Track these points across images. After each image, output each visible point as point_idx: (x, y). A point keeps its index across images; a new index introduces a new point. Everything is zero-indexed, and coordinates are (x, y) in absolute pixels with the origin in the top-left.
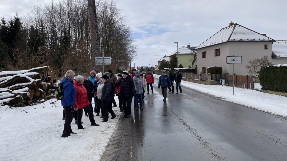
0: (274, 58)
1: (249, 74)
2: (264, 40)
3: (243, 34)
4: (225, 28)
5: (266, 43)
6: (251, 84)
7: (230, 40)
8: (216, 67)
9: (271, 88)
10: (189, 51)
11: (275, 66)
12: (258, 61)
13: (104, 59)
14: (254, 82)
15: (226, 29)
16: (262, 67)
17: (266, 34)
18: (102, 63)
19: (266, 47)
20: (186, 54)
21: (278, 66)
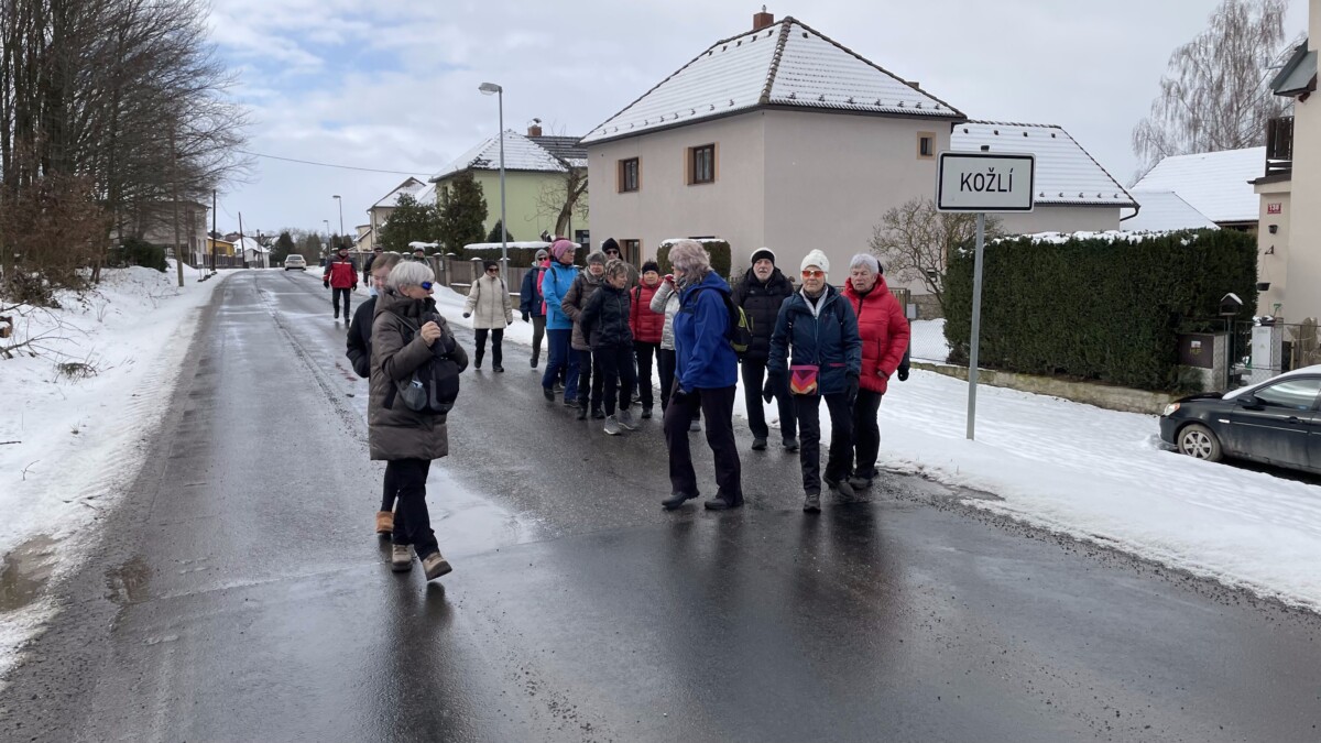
4: (734, 39)
5: (926, 128)
15: (739, 43)
16: (952, 246)
17: (917, 84)
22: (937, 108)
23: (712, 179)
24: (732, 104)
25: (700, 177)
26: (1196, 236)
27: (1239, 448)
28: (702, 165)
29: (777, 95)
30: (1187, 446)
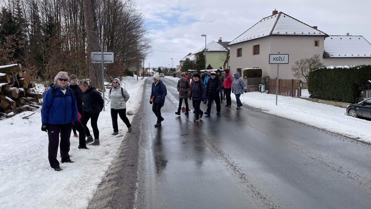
0: (325, 58)
1: (295, 78)
2: (314, 34)
3: (289, 26)
4: (267, 17)
5: (316, 39)
6: (297, 91)
7: (273, 33)
8: (255, 69)
9: (322, 96)
10: (220, 48)
11: (328, 68)
12: (307, 61)
13: (104, 55)
14: (301, 88)
15: (268, 19)
16: (311, 69)
17: (317, 27)
18: (101, 61)
19: (316, 44)
20: (217, 51)
21: (332, 67)
22: (320, 33)
23: (259, 53)
24: (263, 35)
25: (256, 53)
26: (361, 67)
27: (360, 114)
28: (256, 51)
29: (275, 32)
30: (351, 114)
